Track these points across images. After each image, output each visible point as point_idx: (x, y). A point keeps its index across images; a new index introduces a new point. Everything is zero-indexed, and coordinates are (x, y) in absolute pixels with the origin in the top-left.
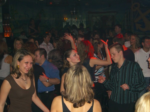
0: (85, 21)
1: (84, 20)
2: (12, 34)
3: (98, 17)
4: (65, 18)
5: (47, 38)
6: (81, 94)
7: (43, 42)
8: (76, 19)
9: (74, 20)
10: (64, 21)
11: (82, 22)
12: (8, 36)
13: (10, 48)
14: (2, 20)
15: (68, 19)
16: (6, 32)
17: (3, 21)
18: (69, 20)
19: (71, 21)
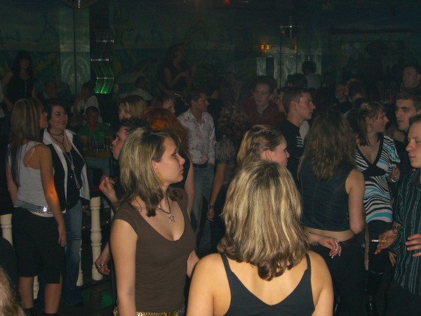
0: (321, 54)
1: (318, 52)
2: (117, 86)
3: (357, 46)
4: (263, 46)
5: (200, 100)
6: (277, 239)
7: (189, 110)
8: (294, 48)
9: (287, 51)
10: (260, 54)
11: (312, 57)
12: (104, 91)
13: (109, 125)
14: (88, 47)
15: (271, 48)
16: (100, 81)
17: (92, 48)
18: (275, 50)
19: (281, 54)
